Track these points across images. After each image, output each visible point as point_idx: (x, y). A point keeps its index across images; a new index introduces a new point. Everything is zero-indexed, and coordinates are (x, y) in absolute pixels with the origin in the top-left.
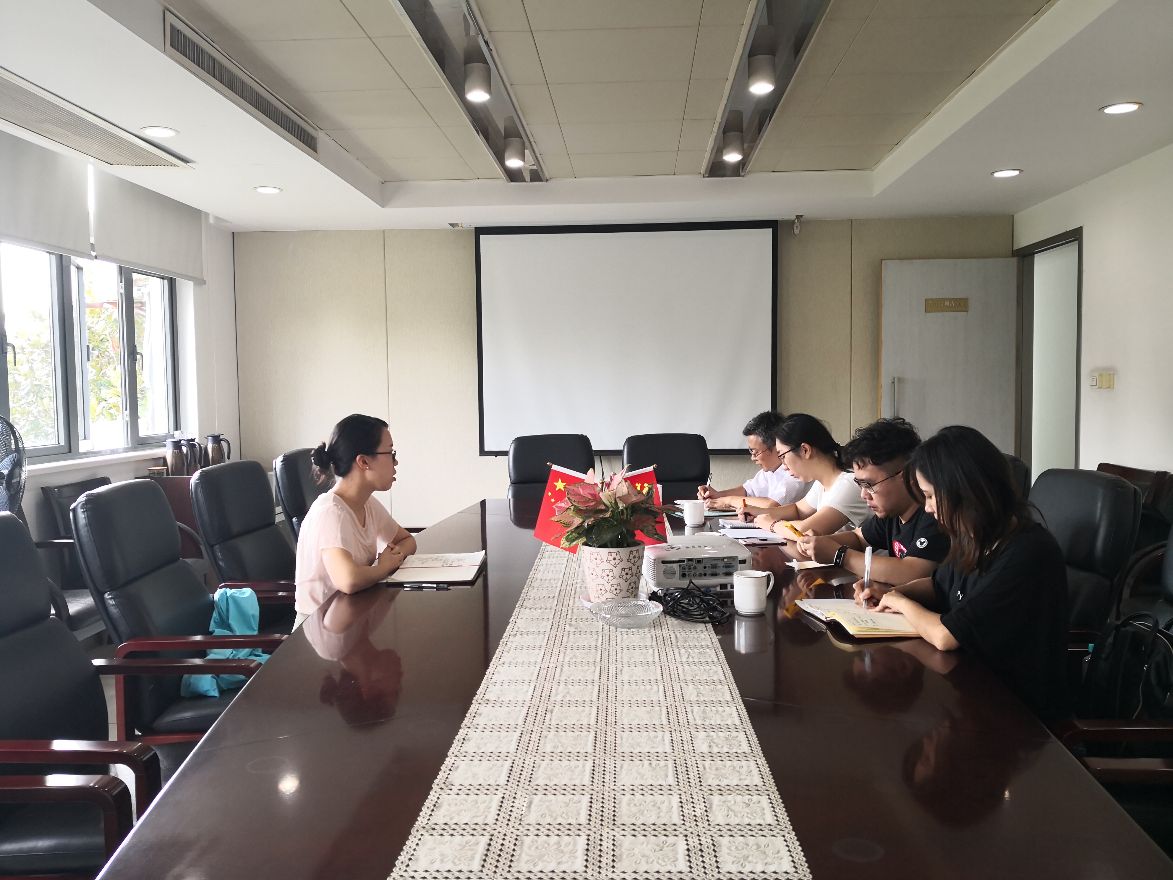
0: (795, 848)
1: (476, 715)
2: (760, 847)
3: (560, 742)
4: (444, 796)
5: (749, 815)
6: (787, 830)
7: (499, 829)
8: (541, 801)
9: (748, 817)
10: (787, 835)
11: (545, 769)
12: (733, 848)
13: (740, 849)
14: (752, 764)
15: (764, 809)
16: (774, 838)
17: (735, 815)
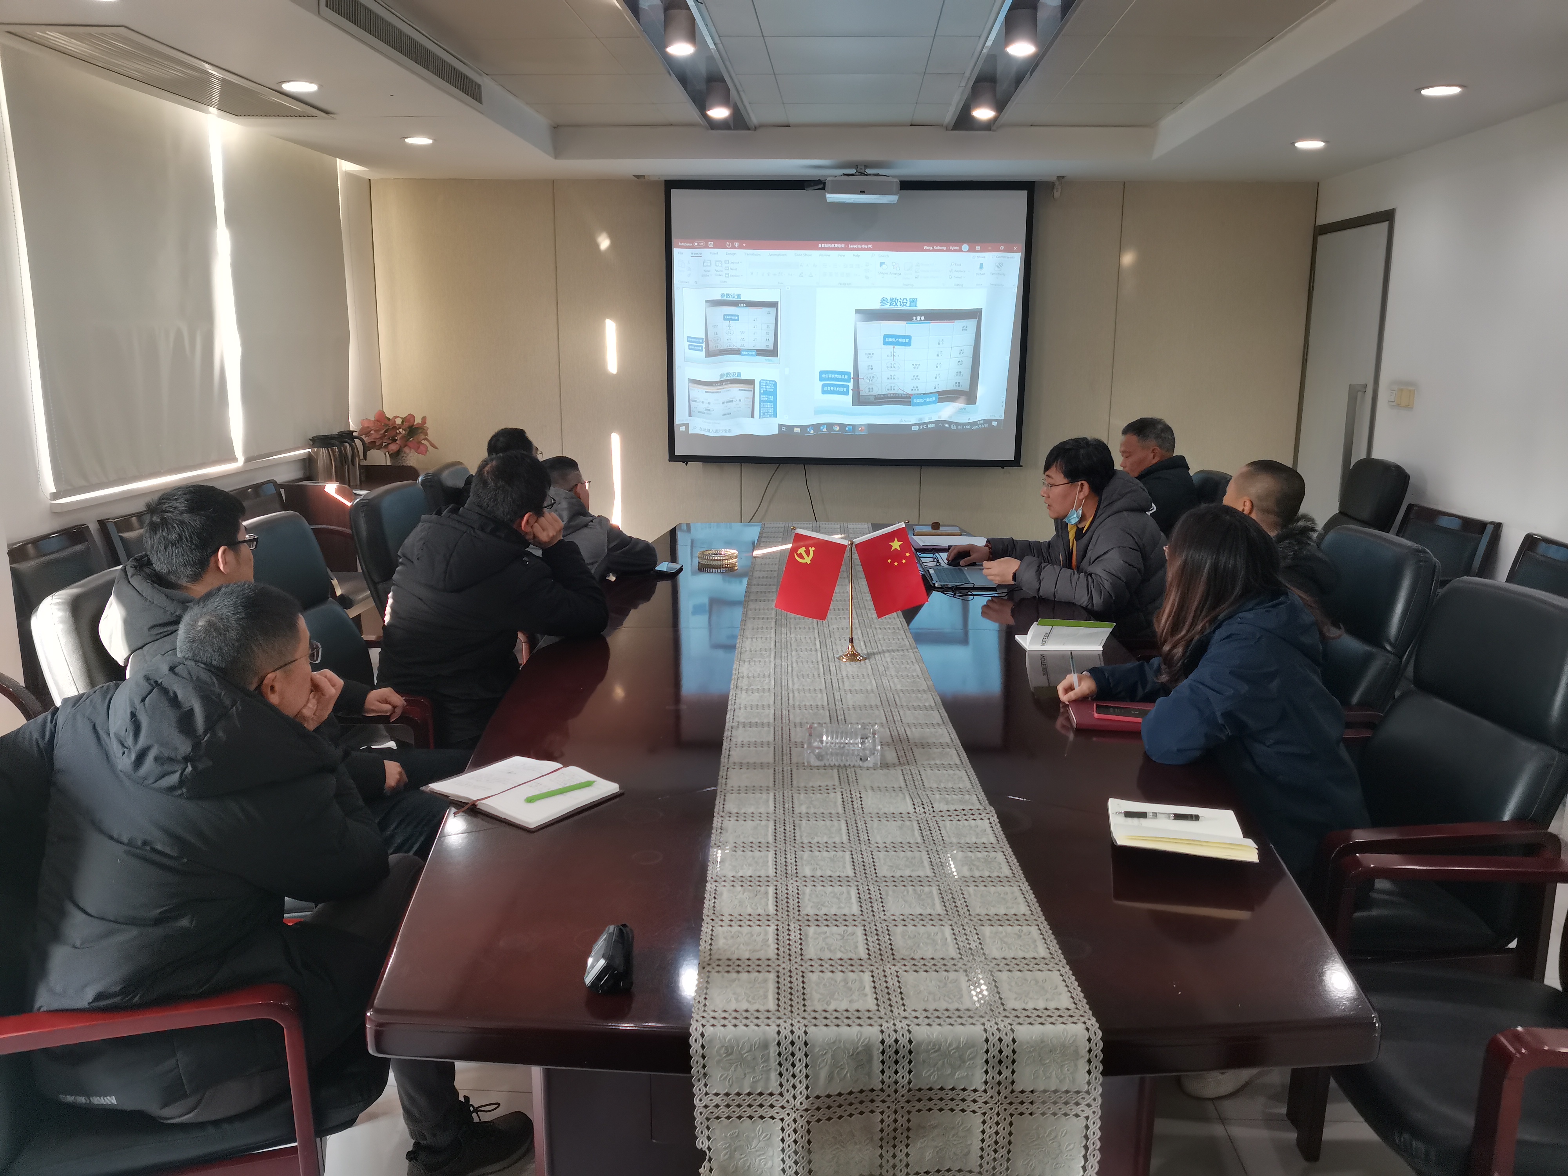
0: (1071, 983)
1: (722, 831)
2: (1038, 983)
3: (817, 864)
4: (718, 930)
5: (1022, 948)
6: (1061, 964)
7: (783, 965)
8: (815, 933)
9: (1021, 950)
10: (1062, 969)
11: (810, 895)
12: (1013, 984)
13: (1020, 984)
14: (1016, 889)
15: (1035, 941)
16: (1050, 972)
17: (1008, 948)
